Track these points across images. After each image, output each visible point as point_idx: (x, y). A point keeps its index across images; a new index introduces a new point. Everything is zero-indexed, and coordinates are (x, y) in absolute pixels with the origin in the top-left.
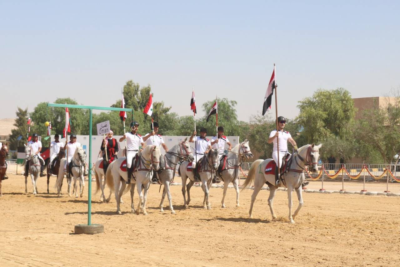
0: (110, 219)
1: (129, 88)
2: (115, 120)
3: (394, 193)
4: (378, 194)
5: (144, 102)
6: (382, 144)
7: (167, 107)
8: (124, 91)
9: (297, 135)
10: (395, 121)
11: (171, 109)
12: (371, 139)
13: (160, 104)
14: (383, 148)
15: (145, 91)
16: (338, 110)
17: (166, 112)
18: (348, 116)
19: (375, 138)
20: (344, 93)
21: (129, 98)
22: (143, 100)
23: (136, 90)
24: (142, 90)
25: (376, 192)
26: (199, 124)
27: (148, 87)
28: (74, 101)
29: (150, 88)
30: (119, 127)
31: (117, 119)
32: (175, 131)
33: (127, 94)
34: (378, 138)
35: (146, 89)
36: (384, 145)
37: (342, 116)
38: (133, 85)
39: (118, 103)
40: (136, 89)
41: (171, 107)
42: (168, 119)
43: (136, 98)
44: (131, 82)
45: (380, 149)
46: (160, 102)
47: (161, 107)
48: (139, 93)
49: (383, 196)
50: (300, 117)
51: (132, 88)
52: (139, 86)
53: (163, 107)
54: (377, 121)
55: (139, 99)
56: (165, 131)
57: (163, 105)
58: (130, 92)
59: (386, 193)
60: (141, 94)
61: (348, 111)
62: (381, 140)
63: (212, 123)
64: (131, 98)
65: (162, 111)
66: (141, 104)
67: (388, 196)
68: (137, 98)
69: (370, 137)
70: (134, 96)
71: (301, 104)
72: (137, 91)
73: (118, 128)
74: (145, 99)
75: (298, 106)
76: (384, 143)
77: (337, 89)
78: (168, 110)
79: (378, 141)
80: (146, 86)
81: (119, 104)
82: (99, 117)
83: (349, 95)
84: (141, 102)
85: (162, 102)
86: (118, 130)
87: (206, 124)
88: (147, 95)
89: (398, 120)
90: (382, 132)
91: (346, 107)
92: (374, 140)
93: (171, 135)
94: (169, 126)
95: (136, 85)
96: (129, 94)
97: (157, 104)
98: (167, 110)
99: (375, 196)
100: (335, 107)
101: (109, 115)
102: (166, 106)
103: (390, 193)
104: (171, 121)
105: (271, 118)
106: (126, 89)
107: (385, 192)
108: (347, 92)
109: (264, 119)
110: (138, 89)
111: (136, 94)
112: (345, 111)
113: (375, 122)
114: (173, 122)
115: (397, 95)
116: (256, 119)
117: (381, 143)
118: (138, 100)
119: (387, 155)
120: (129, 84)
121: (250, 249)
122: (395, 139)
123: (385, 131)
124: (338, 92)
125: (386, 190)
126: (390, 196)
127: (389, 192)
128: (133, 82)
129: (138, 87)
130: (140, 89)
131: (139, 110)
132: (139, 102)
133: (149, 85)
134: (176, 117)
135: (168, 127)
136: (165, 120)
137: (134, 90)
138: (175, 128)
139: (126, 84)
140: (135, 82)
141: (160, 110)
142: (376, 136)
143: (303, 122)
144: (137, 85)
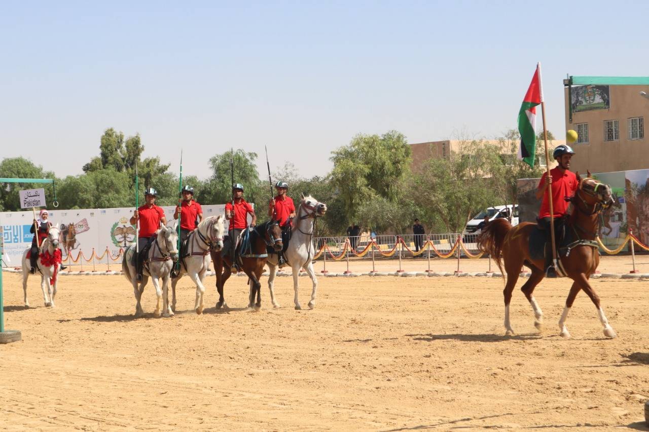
0: (39, 324)
1: (109, 139)
2: (88, 187)
3: (437, 273)
4: (417, 275)
5: (132, 157)
6: (443, 206)
7: (164, 165)
8: (102, 143)
9: (331, 198)
10: (461, 174)
11: (170, 167)
12: (428, 200)
13: (155, 161)
14: (445, 212)
15: (132, 143)
16: (385, 162)
17: (163, 171)
18: (399, 169)
19: (433, 199)
20: (399, 137)
21: (110, 154)
22: (129, 156)
23: (118, 142)
24: (128, 141)
25: (415, 273)
26: (205, 187)
27: (137, 137)
28: (28, 160)
29: (139, 138)
30: (93, 196)
31: (91, 185)
32: (172, 198)
33: (106, 148)
34: (437, 198)
35: (132, 139)
36: (446, 207)
37: (392, 170)
38: (114, 134)
39: (93, 161)
40: (120, 141)
41: (170, 165)
42: (163, 182)
43: (120, 154)
44: (111, 130)
45: (441, 213)
46: (155, 157)
47: (156, 164)
48: (124, 145)
49: (423, 277)
50: (334, 174)
51: (113, 138)
52: (123, 136)
53: (158, 165)
54: (435, 176)
55: (124, 154)
56: (159, 199)
57: (158, 162)
58: (110, 145)
59: (427, 273)
60: (127, 147)
61: (398, 162)
62: (441, 201)
63: (223, 186)
64: (112, 153)
65: (157, 169)
66: (127, 161)
67: (430, 276)
68: (122, 153)
69: (427, 197)
70: (116, 150)
71: (335, 155)
72: (120, 142)
73: (92, 198)
74: (132, 153)
75: (331, 158)
76: (446, 205)
77: (387, 132)
78: (167, 169)
79: (437, 202)
80: (134, 135)
81: (96, 163)
82: (64, 183)
83: (405, 139)
84: (127, 158)
85: (157, 157)
86: (92, 200)
87: (216, 187)
88: (135, 148)
89: (464, 172)
90: (443, 190)
91: (395, 158)
92: (432, 201)
93: (168, 205)
94: (164, 192)
95: (119, 134)
96: (109, 148)
97: (151, 161)
98: (165, 168)
99: (412, 278)
100: (380, 158)
101: (78, 179)
102: (162, 163)
103: (432, 273)
104: (167, 184)
105: (296, 176)
106: (105, 141)
107: (427, 271)
108: (402, 136)
109: (288, 178)
110: (121, 140)
111: (119, 147)
112: (395, 163)
113: (432, 177)
114: (170, 186)
115: (461, 139)
116: (276, 178)
117: (441, 205)
118: (122, 156)
119: (450, 221)
120: (109, 134)
121: (194, 350)
122: (461, 199)
123: (446, 188)
124: (388, 137)
125: (428, 270)
126: (432, 276)
127: (432, 271)
128: (114, 130)
129: (121, 137)
130: (124, 140)
131: (124, 170)
132: (123, 159)
133: (138, 134)
134: (174, 179)
135: (162, 193)
136: (159, 184)
137: (116, 141)
138: (173, 195)
139: (104, 134)
140: (117, 131)
141: (155, 169)
142: (434, 196)
143: (338, 180)
144: (121, 135)
